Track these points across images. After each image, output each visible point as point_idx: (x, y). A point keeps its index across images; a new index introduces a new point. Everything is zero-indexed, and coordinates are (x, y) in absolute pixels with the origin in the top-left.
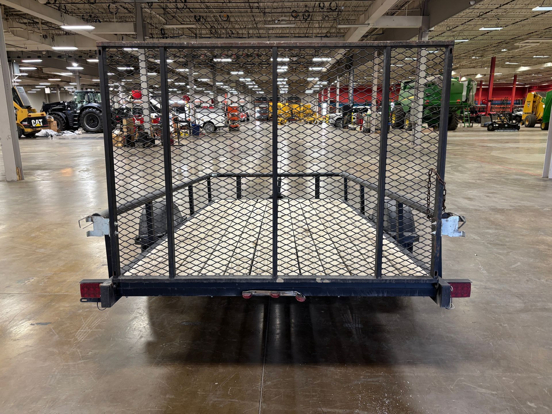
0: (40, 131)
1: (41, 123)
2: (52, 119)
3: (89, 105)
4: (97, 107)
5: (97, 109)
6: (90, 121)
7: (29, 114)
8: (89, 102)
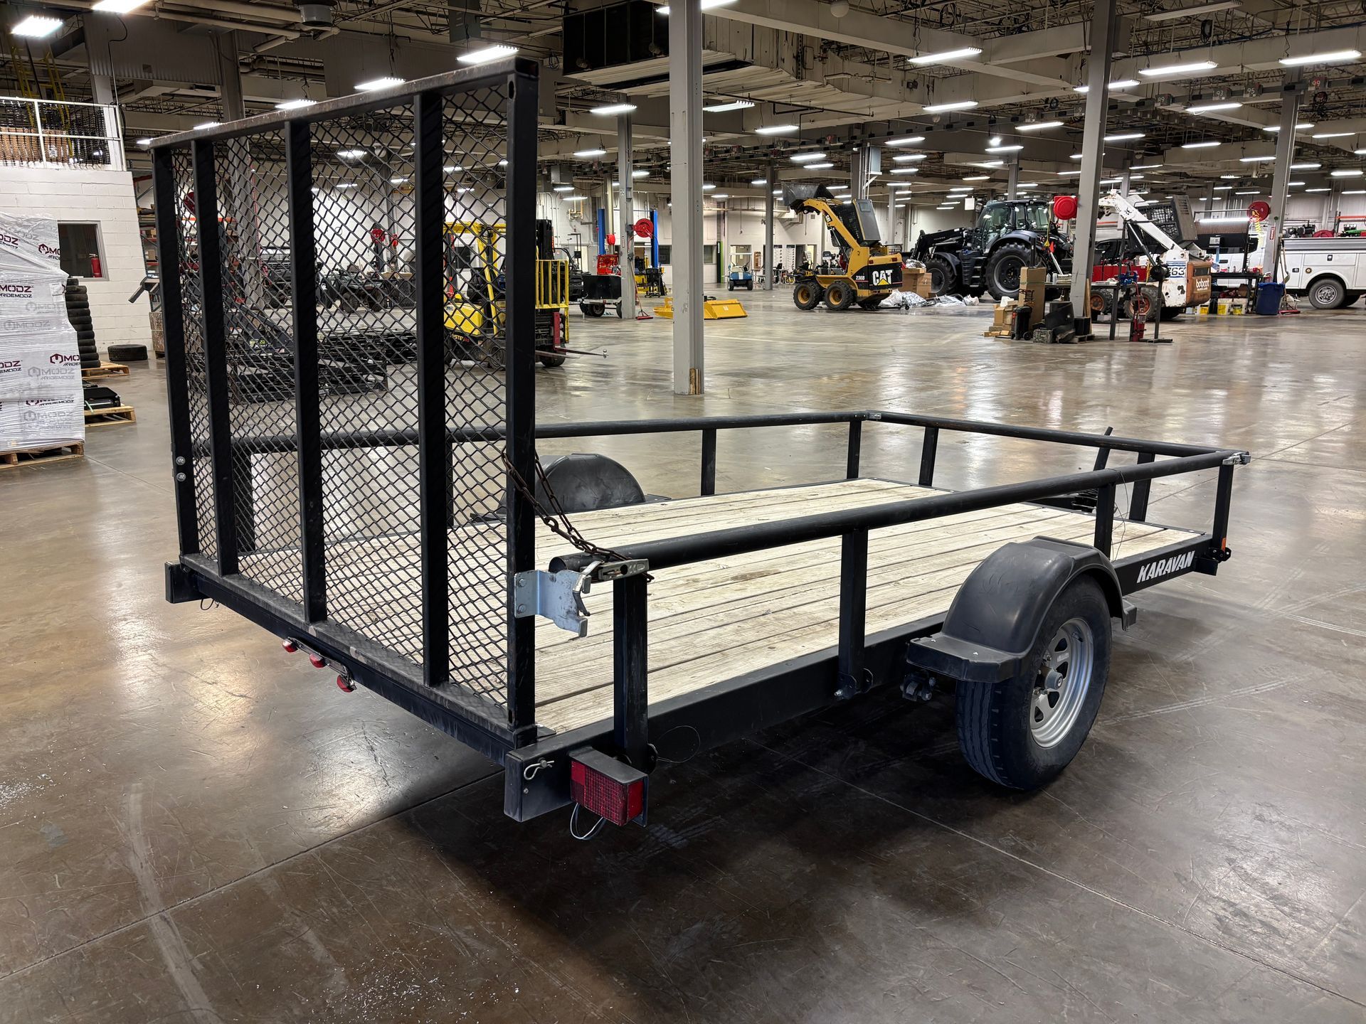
0: (887, 295)
1: (889, 278)
2: (923, 269)
3: (1013, 235)
4: (1027, 239)
5: (1027, 245)
6: (1008, 272)
7: (871, 258)
8: (1014, 229)
